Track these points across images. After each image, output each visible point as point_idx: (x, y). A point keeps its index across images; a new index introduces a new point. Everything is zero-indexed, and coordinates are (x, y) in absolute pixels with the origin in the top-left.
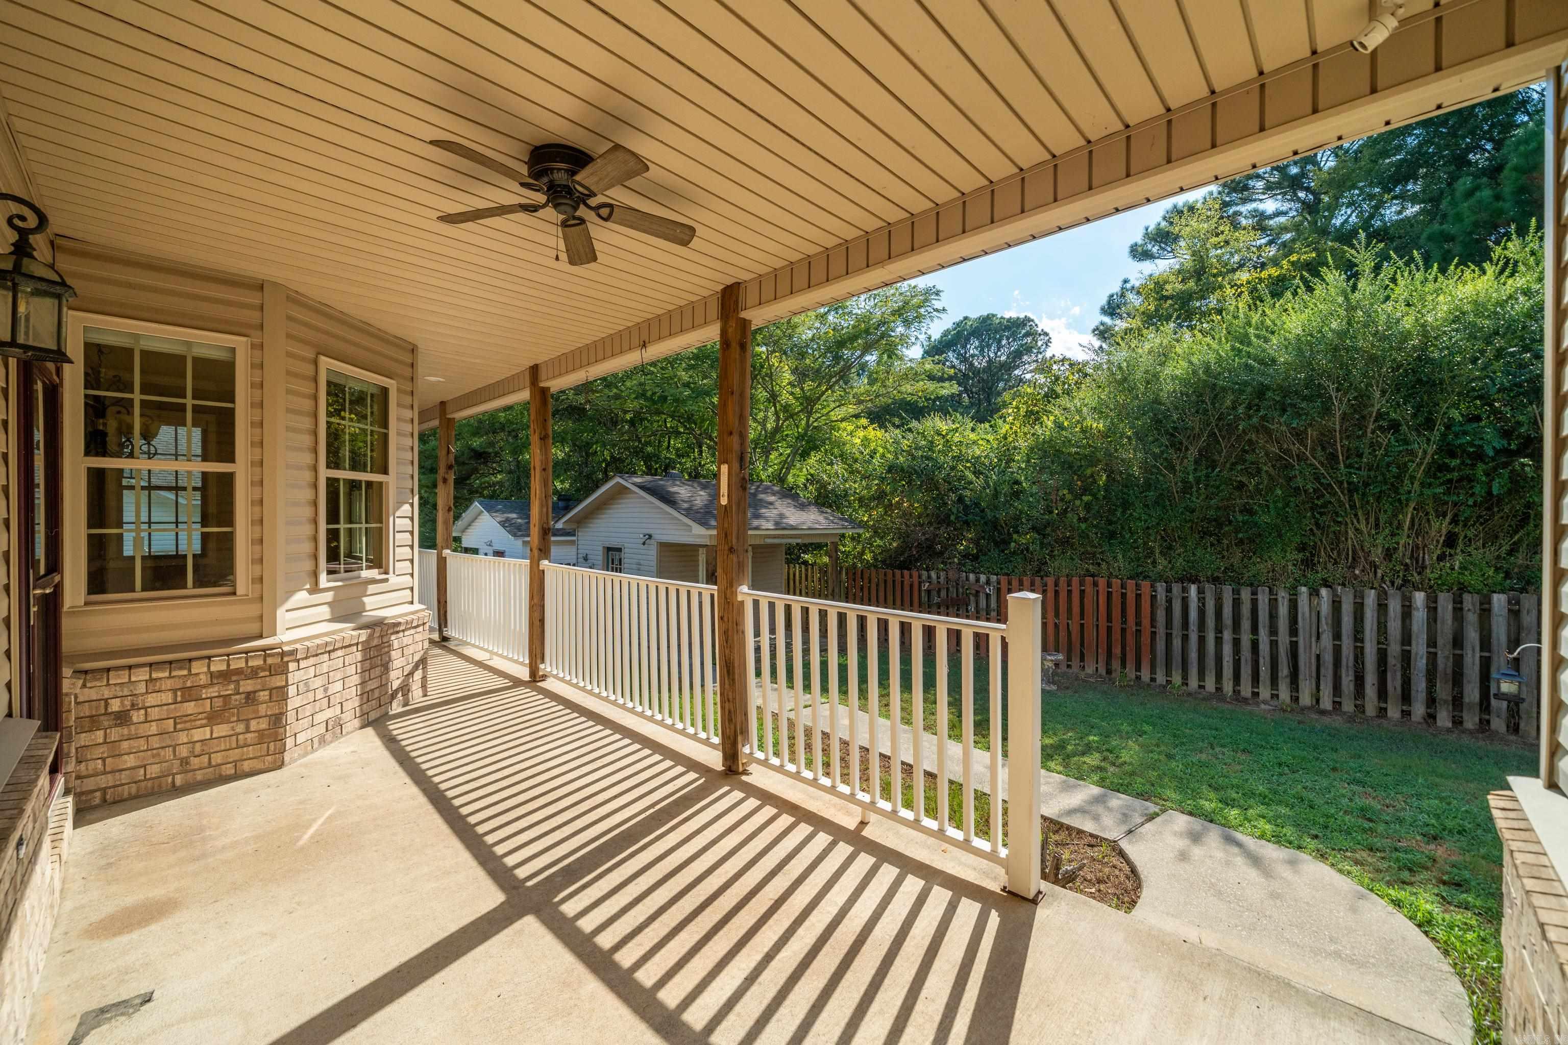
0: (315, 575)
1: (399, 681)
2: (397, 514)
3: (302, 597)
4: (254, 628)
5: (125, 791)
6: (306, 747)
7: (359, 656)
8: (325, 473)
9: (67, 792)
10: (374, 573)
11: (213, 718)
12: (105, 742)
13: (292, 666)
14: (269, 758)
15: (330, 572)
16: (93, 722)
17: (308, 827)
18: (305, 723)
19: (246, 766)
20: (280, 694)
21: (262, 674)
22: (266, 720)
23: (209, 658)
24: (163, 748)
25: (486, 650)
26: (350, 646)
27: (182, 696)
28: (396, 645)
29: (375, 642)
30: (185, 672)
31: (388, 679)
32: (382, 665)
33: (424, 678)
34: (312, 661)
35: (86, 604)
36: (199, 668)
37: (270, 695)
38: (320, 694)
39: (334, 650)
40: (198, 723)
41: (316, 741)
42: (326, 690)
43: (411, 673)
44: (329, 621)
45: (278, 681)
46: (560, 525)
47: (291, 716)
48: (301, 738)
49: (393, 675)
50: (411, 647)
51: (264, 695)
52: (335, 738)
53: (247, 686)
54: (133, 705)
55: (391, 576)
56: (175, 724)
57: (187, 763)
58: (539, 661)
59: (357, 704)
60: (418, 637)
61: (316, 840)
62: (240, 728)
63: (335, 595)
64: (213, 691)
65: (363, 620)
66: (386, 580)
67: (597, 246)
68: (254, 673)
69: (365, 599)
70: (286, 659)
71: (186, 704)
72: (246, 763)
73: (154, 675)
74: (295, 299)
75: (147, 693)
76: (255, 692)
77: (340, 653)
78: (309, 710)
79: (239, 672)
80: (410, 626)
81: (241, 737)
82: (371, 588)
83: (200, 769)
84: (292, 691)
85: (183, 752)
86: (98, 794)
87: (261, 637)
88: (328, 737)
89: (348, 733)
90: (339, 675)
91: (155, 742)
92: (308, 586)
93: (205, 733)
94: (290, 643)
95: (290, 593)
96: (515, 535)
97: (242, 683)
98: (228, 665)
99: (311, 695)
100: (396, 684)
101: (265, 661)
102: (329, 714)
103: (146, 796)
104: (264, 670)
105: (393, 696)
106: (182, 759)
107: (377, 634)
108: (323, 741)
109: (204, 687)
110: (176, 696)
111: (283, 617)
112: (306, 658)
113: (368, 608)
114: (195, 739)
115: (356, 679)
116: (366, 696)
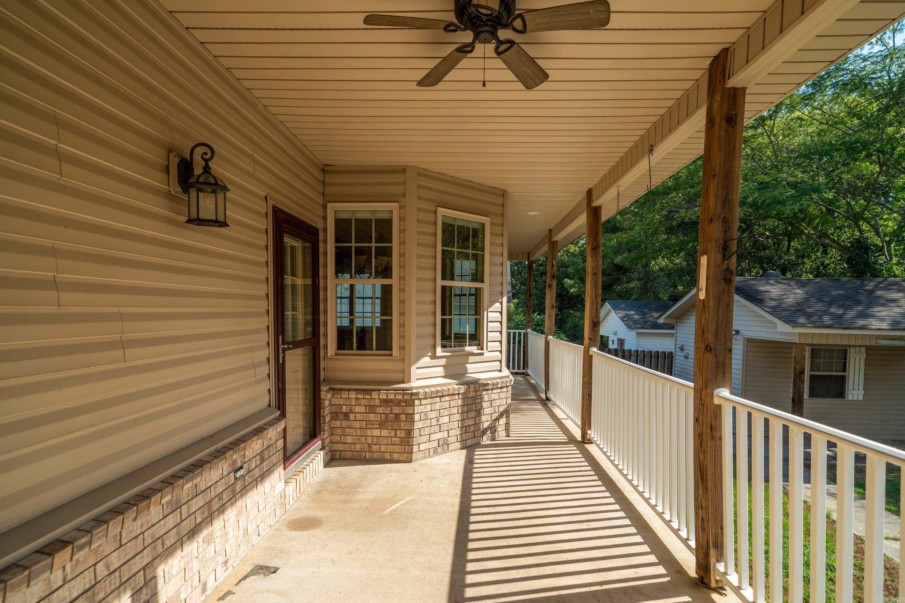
0: (434, 347)
1: (488, 423)
2: (489, 310)
3: (426, 360)
4: (399, 376)
5: (348, 455)
6: (425, 453)
7: (460, 402)
8: (440, 283)
9: (323, 448)
10: (474, 349)
11: (382, 425)
12: (340, 427)
13: (417, 402)
14: (405, 455)
15: (443, 346)
16: (337, 416)
17: (395, 503)
18: (425, 438)
19: (396, 456)
20: (410, 418)
21: (402, 404)
22: (403, 432)
23: (380, 390)
24: (361, 436)
25: (565, 413)
26: (453, 395)
27: (369, 410)
28: (486, 398)
29: (471, 395)
30: (369, 397)
31: (480, 420)
32: (476, 411)
33: (507, 424)
34: (429, 401)
35: (336, 355)
36: (375, 395)
37: (406, 417)
38: (434, 422)
39: (443, 396)
40: (375, 426)
41: (432, 450)
42: (438, 420)
43: (497, 419)
44: (443, 377)
45: (409, 410)
46: (661, 321)
47: (416, 433)
48: (422, 447)
49: (484, 418)
50: (497, 402)
51: (403, 417)
52: (444, 452)
53: (396, 410)
54: (350, 410)
55: (485, 351)
56: (366, 424)
57: (371, 447)
58: (587, 428)
59: (459, 433)
60: (503, 395)
61: (391, 514)
62: (393, 434)
63: (447, 362)
64: (380, 410)
65: (466, 379)
66: (482, 354)
67: (542, 64)
68: (398, 403)
69: (468, 366)
70: (413, 397)
71: (371, 414)
72: (395, 454)
73: (358, 396)
74: (423, 173)
75: (356, 405)
76: (399, 414)
77: (447, 398)
78: (427, 431)
79: (392, 401)
80: (495, 387)
81: (393, 439)
82: (471, 359)
83: (376, 452)
84: (417, 417)
85: (369, 440)
86: (338, 453)
87: (403, 382)
88: (440, 450)
89: (452, 451)
90: (446, 412)
91: (359, 432)
92: (430, 354)
93: (376, 433)
94: (416, 388)
95: (419, 358)
96: (630, 327)
97: (394, 408)
98: (387, 397)
99: (428, 422)
100: (486, 425)
101: (403, 397)
102: (439, 435)
103: (356, 460)
104: (403, 402)
105: (484, 432)
106: (369, 444)
107: (472, 390)
108: (436, 452)
109: (377, 406)
110: (366, 409)
111: (415, 371)
112: (425, 398)
113: (469, 372)
114: (374, 435)
115: (458, 417)
116: (464, 428)
